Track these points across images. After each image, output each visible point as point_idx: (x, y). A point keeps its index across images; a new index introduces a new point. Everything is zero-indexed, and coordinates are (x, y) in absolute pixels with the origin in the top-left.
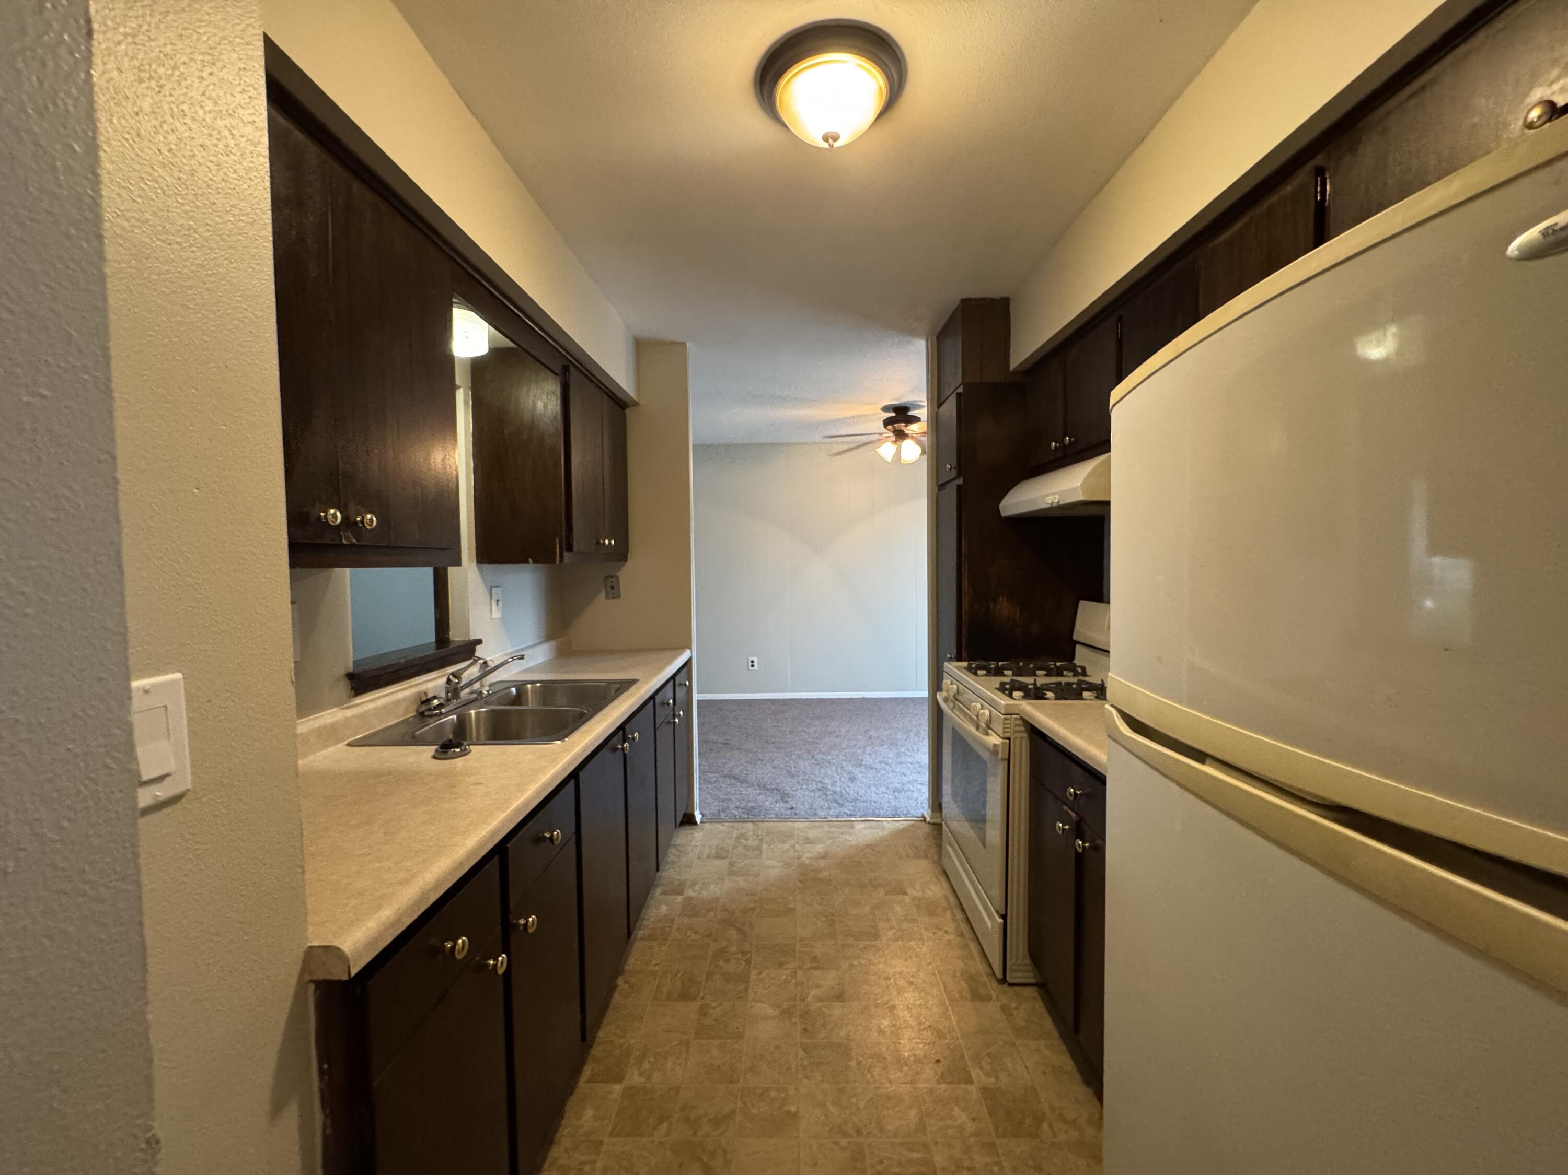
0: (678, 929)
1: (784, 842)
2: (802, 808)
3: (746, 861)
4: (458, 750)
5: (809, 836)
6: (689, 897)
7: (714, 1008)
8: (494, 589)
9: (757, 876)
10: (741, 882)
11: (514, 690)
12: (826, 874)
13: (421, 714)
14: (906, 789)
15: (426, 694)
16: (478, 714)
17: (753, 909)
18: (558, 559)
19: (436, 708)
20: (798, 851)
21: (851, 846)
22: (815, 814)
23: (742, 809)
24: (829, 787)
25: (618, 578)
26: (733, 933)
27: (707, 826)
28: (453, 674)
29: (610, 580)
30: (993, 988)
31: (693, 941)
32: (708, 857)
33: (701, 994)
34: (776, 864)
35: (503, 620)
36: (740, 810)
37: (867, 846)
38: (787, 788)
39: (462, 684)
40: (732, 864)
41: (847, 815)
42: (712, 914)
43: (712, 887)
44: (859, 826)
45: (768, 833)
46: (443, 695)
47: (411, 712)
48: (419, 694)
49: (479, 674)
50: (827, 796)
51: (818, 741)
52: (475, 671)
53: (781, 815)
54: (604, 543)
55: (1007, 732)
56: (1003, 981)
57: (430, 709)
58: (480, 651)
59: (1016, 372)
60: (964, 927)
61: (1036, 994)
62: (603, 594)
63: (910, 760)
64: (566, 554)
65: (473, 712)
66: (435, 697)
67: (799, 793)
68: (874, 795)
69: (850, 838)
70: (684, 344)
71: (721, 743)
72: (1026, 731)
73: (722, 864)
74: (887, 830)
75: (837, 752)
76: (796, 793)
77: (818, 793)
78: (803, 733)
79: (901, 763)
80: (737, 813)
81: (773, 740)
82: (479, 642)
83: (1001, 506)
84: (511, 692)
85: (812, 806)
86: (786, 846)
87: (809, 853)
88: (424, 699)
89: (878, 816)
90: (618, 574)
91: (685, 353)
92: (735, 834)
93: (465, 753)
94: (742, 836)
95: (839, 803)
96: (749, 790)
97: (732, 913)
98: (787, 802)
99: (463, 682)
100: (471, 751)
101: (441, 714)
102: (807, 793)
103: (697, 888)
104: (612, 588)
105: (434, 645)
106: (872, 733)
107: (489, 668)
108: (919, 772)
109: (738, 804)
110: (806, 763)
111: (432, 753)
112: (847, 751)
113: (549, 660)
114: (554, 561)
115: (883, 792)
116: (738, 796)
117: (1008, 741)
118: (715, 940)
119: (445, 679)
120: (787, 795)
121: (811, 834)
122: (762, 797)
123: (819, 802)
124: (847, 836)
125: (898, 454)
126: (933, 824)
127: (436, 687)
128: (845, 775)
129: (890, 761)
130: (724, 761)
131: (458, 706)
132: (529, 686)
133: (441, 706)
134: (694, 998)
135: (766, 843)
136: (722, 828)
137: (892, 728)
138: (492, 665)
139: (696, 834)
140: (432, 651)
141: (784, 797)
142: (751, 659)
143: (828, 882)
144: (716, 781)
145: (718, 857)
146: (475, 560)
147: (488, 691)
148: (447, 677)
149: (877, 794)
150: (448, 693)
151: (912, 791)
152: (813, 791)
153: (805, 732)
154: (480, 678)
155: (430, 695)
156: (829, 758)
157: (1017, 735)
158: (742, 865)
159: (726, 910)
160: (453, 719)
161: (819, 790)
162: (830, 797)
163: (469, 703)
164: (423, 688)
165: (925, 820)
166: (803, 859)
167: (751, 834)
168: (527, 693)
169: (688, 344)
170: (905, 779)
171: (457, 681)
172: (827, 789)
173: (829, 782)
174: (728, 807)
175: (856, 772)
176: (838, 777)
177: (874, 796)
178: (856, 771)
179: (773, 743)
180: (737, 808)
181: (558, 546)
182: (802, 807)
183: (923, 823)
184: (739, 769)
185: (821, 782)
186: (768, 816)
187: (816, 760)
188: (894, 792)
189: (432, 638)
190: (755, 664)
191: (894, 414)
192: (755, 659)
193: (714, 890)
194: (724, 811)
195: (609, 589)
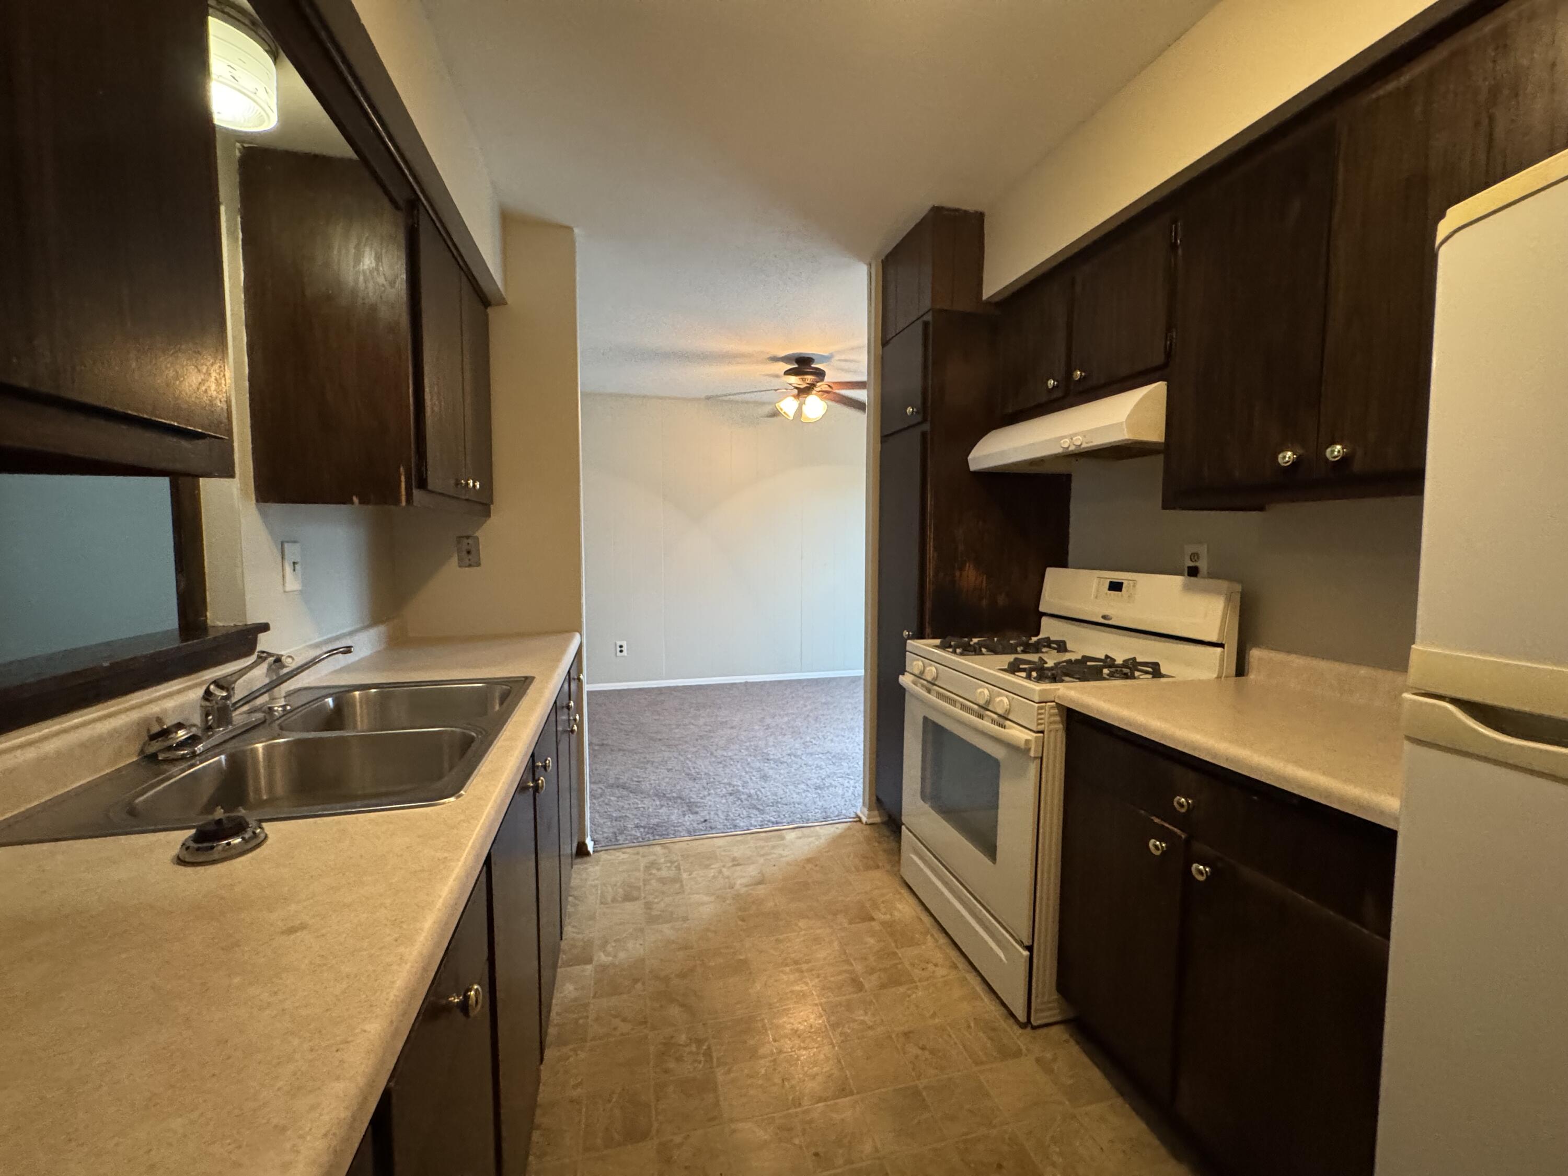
0: (597, 1019)
1: (707, 867)
2: (719, 820)
3: (666, 899)
4: (238, 840)
5: (736, 855)
6: (601, 965)
7: (680, 1145)
8: (286, 545)
9: (685, 919)
10: (667, 930)
11: (330, 701)
12: (771, 904)
13: (151, 759)
14: (827, 785)
15: (159, 720)
16: (269, 750)
17: (692, 970)
18: (403, 498)
19: (182, 745)
20: (728, 877)
21: (788, 864)
22: (735, 826)
23: (644, 827)
24: (740, 788)
25: (477, 538)
26: (674, 1011)
27: (603, 856)
28: (216, 683)
29: (465, 541)
30: (1017, 1037)
31: (622, 1034)
32: (614, 900)
33: (655, 1125)
34: (706, 899)
35: (305, 595)
36: (642, 830)
37: (809, 860)
38: (691, 795)
39: (234, 700)
40: (648, 906)
41: (773, 823)
42: (639, 986)
43: (630, 945)
44: (791, 836)
45: (685, 857)
46: (197, 719)
47: (129, 755)
48: (145, 722)
49: (267, 681)
50: (742, 801)
51: (712, 734)
52: (259, 675)
53: (695, 831)
54: (467, 484)
55: (1041, 724)
56: (1026, 1024)
57: (170, 748)
58: (264, 642)
59: (989, 302)
60: (953, 954)
61: (1066, 1036)
62: (455, 560)
63: (819, 750)
64: (416, 493)
65: (260, 746)
66: (180, 726)
67: (709, 801)
68: (795, 796)
69: (785, 853)
70: (569, 229)
71: (598, 745)
72: (1062, 722)
73: (635, 908)
74: (823, 838)
75: (737, 747)
76: (705, 801)
77: (731, 799)
78: (692, 727)
79: (811, 754)
80: (639, 835)
81: (659, 737)
82: (265, 627)
83: (970, 457)
84: (326, 704)
85: (728, 815)
86: (711, 873)
87: (743, 877)
88: (156, 729)
89: (808, 821)
90: (477, 534)
91: (573, 242)
92: (643, 863)
93: (256, 842)
94: (652, 865)
95: (758, 809)
96: (646, 801)
97: (666, 980)
98: (697, 813)
99: (238, 695)
100: (266, 837)
101: (194, 755)
102: (717, 799)
103: (609, 948)
104: (469, 552)
105: (177, 633)
106: (769, 721)
107: (285, 671)
108: (834, 764)
109: (637, 821)
110: (707, 763)
111: (176, 850)
112: (748, 744)
113: (379, 652)
114: (397, 501)
115: (804, 791)
116: (635, 812)
117: (1041, 735)
118: (654, 1028)
119: (200, 692)
120: (696, 804)
121: (737, 852)
122: (664, 810)
123: (735, 810)
124: (779, 851)
125: (799, 412)
126: (871, 824)
127: (182, 707)
128: (755, 773)
129: (799, 753)
130: (607, 767)
131: (228, 737)
132: (357, 693)
133: (193, 740)
134: (644, 1136)
135: (685, 871)
136: (626, 856)
137: (787, 715)
138: (291, 665)
139: (591, 869)
140: (175, 643)
141: (691, 807)
142: (619, 643)
143: (776, 915)
144: (601, 795)
145: (628, 898)
146: (254, 497)
147: (284, 706)
148: (204, 688)
149: (798, 793)
150: (207, 715)
151: (836, 787)
152: (724, 796)
153: (693, 724)
154: (269, 688)
155: (169, 722)
156: (730, 754)
157: (1052, 726)
158: (662, 905)
159: (657, 978)
160: (219, 761)
161: (731, 794)
162: (745, 802)
163: (250, 729)
164: (155, 709)
165: (860, 821)
166: (737, 887)
167: (662, 860)
168: (353, 705)
169: (576, 231)
170: (823, 773)
171: (225, 694)
172: (738, 791)
173: (739, 783)
174: (625, 828)
175: (766, 769)
176: (747, 776)
177: (796, 798)
178: (766, 767)
179: (660, 740)
180: (637, 827)
181: (403, 478)
182: (716, 818)
183: (859, 824)
184: (627, 775)
185: (730, 784)
186: (678, 834)
187: (716, 757)
188: (816, 789)
189: (171, 621)
190: (624, 649)
191: (796, 366)
192: (624, 644)
193: (634, 949)
194: (621, 833)
195: (464, 553)
